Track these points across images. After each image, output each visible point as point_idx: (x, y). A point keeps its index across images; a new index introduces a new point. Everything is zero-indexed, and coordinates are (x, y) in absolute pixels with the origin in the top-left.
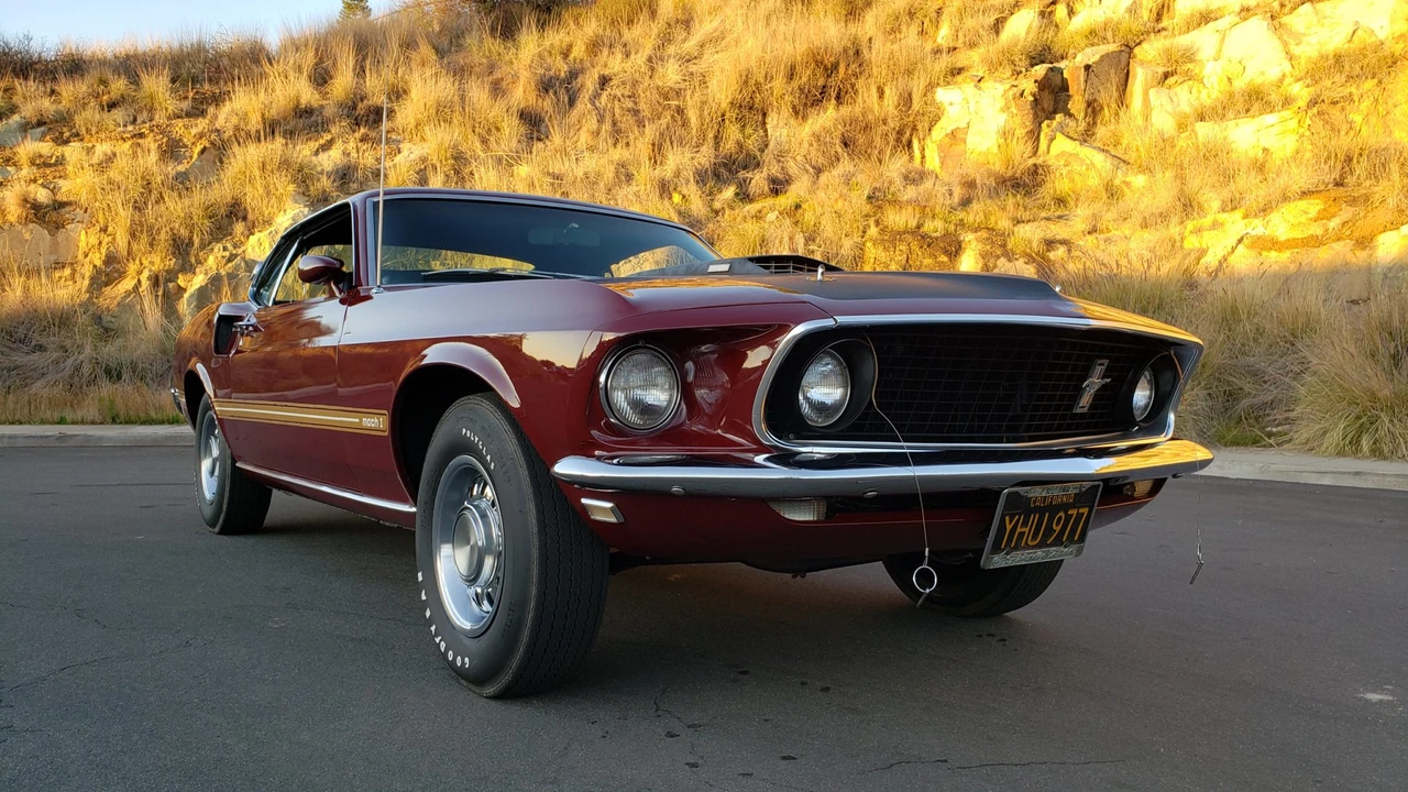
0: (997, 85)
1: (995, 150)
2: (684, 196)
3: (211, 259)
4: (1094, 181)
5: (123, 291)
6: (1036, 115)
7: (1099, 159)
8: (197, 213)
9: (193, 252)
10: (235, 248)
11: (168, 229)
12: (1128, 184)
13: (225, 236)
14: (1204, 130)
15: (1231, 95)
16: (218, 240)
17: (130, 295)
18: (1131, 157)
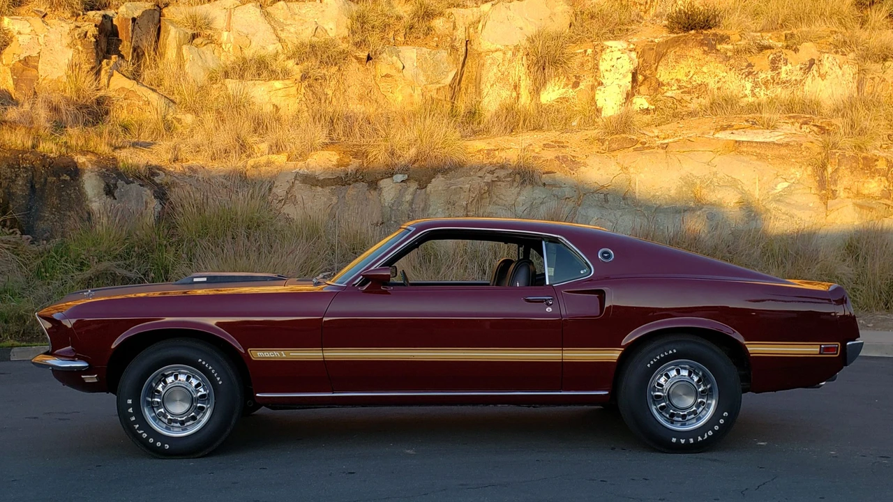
0: (63, 24)
1: (65, 79)
4: (151, 116)
6: (97, 53)
7: (153, 97)
12: (179, 121)
14: (232, 85)
15: (244, 61)
18: (177, 98)
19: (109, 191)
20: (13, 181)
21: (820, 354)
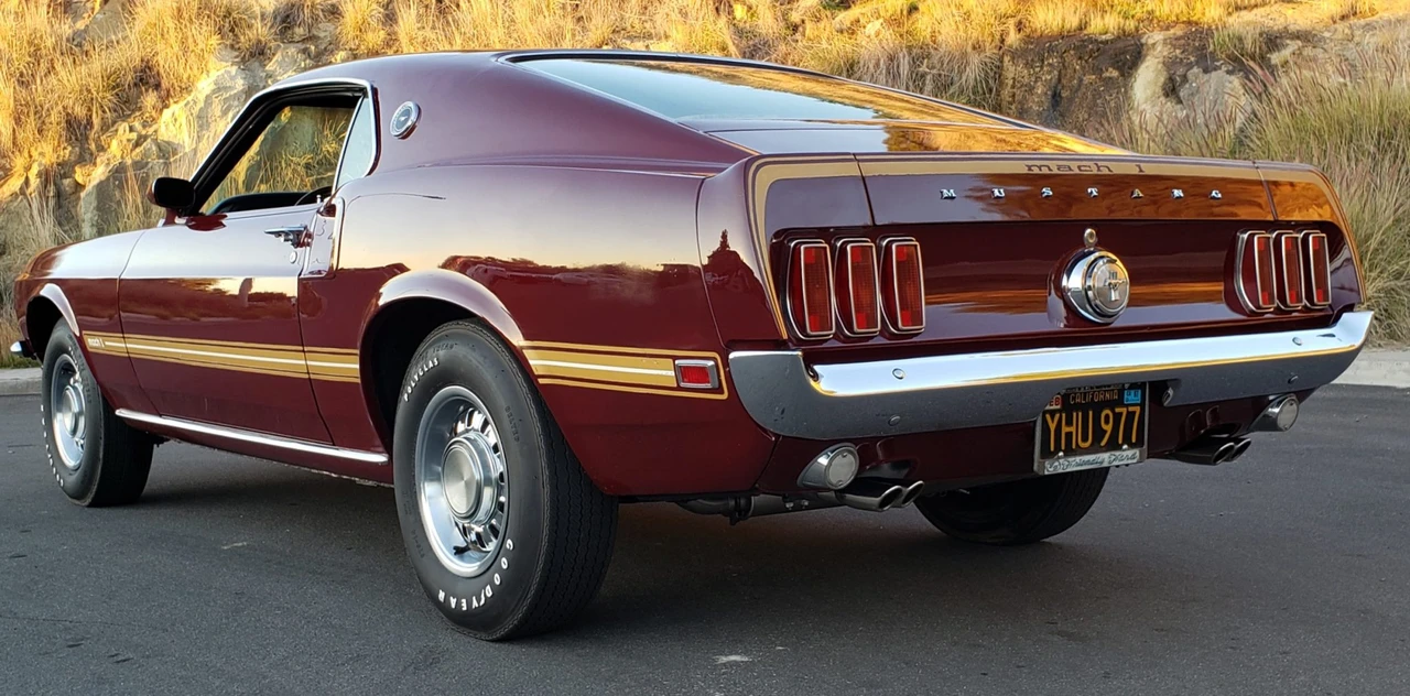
2: (750, 8)
3: (114, 143)
5: (8, 193)
8: (96, 84)
9: (92, 135)
10: (144, 127)
11: (60, 108)
13: (133, 111)
16: (124, 118)
17: (17, 198)
19: (1171, 89)
20: (1031, 89)
21: (679, 388)
